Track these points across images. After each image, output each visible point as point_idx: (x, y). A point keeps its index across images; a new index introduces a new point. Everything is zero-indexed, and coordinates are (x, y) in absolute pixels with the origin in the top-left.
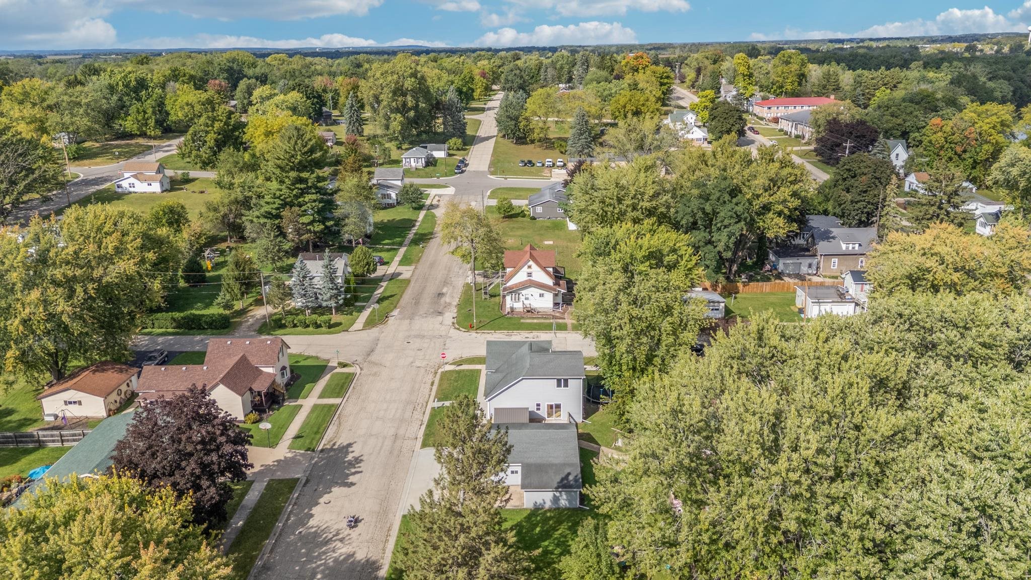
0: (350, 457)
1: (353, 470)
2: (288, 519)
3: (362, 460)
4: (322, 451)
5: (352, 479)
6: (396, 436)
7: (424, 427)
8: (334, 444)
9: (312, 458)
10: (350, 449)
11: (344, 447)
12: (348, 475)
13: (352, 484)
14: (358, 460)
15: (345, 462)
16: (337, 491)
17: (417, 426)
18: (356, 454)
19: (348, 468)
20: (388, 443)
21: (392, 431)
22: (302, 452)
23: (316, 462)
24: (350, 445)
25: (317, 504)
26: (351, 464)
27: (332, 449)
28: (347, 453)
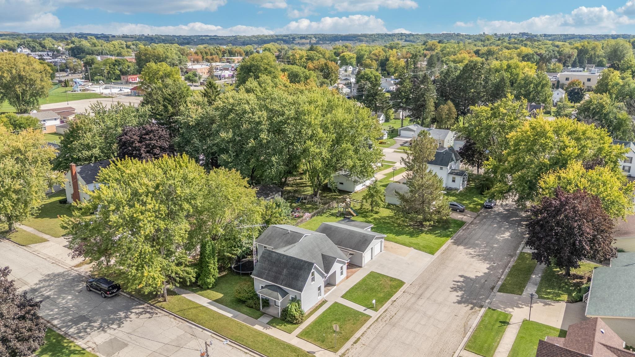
0: (460, 293)
1: (459, 284)
2: (503, 272)
3: (452, 288)
4: (482, 307)
5: (462, 279)
6: (420, 297)
7: (393, 298)
8: (472, 308)
9: (490, 303)
10: (459, 298)
11: (464, 302)
12: (463, 282)
13: (461, 276)
14: (454, 289)
15: (464, 291)
16: (473, 276)
17: (398, 301)
18: (455, 294)
19: (463, 286)
20: (427, 294)
21: (421, 302)
22: (499, 310)
23: (487, 299)
24: (459, 302)
25: (485, 273)
26: (460, 288)
27: (475, 305)
28: (462, 297)
